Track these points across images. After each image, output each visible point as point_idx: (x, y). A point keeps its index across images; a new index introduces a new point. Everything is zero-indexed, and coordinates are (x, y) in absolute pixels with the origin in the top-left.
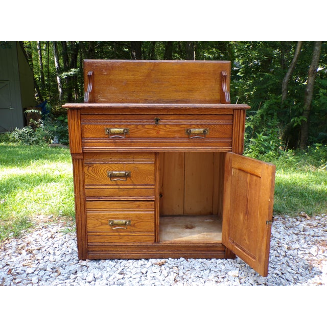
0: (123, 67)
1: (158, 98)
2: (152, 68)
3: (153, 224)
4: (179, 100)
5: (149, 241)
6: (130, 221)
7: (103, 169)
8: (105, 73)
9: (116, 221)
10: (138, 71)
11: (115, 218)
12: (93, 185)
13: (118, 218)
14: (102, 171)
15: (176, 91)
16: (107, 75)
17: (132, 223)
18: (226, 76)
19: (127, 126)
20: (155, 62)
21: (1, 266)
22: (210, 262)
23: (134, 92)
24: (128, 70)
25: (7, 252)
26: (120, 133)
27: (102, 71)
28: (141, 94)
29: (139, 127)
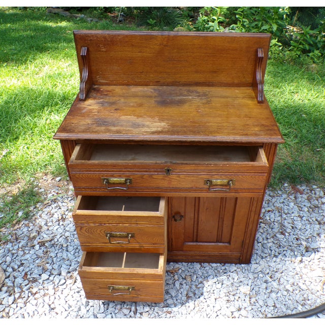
0: (126, 42)
1: (173, 80)
2: (165, 43)
4: (200, 83)
8: (103, 50)
9: (117, 287)
10: (146, 47)
15: (197, 72)
16: (106, 51)
17: (136, 288)
18: (262, 58)
19: (129, 176)
20: (169, 35)
21: (16, 267)
22: (223, 268)
23: (143, 72)
24: (133, 45)
25: (20, 242)
26: (120, 184)
27: (99, 46)
28: (152, 75)
29: (144, 177)
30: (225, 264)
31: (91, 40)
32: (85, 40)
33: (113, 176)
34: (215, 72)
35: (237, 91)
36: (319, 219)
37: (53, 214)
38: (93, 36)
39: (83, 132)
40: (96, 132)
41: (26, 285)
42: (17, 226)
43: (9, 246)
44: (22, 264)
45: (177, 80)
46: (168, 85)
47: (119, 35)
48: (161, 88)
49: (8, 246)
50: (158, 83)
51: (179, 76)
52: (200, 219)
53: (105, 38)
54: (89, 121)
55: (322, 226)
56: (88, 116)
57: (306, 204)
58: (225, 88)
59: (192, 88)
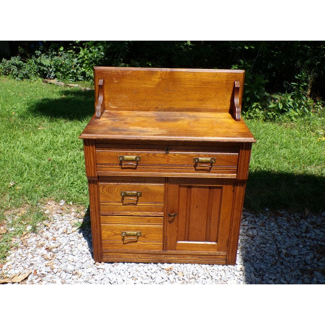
0: (134, 76)
1: (169, 106)
2: (163, 77)
3: (162, 236)
5: (158, 249)
6: (140, 233)
7: (117, 189)
8: (116, 82)
9: (128, 232)
10: (149, 80)
11: (128, 230)
12: (107, 202)
13: (130, 230)
14: (115, 190)
15: (187, 100)
17: (142, 234)
18: (239, 88)
19: (138, 155)
20: (166, 71)
21: (27, 266)
22: (212, 268)
23: (145, 100)
24: (138, 79)
25: (28, 249)
26: (132, 161)
27: (112, 79)
28: (152, 103)
29: (150, 155)
30: (213, 265)
31: (106, 74)
32: (102, 74)
33: (127, 154)
34: (202, 100)
35: (219, 115)
36: (297, 234)
37: (58, 229)
38: (108, 71)
39: (102, 134)
40: (111, 134)
41: (36, 279)
42: (26, 237)
43: (20, 251)
44: (32, 264)
45: (172, 106)
46: (165, 110)
47: (128, 71)
48: (159, 112)
49: (18, 251)
50: (157, 109)
51: (174, 103)
52: (191, 217)
53: (117, 73)
54: (105, 128)
55: (299, 239)
56: (104, 126)
57: (286, 224)
58: (210, 113)
59: (184, 113)
